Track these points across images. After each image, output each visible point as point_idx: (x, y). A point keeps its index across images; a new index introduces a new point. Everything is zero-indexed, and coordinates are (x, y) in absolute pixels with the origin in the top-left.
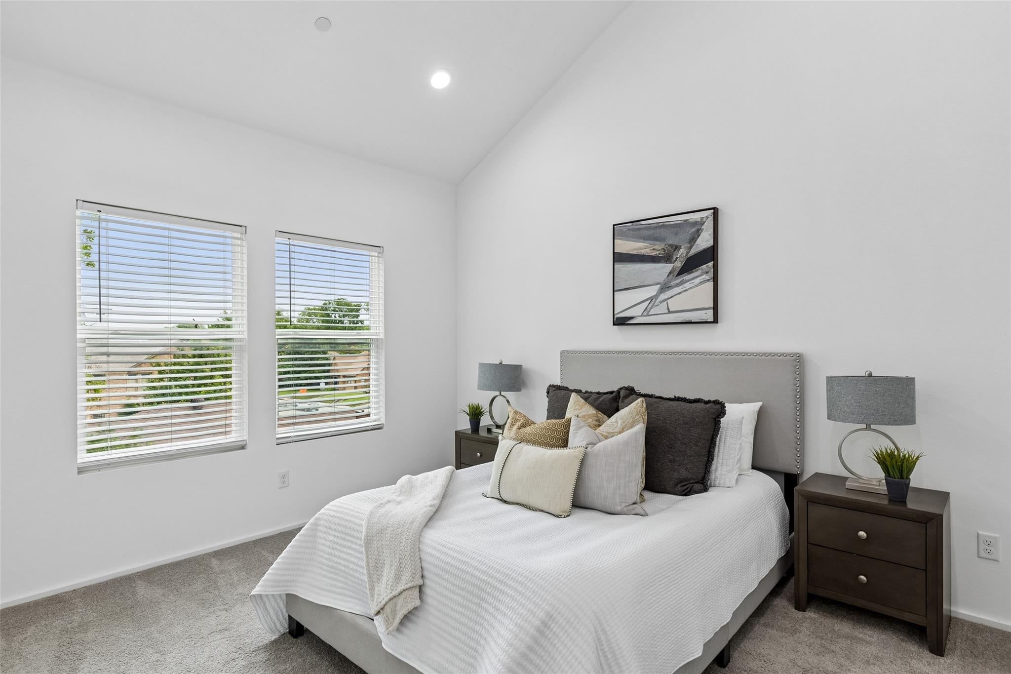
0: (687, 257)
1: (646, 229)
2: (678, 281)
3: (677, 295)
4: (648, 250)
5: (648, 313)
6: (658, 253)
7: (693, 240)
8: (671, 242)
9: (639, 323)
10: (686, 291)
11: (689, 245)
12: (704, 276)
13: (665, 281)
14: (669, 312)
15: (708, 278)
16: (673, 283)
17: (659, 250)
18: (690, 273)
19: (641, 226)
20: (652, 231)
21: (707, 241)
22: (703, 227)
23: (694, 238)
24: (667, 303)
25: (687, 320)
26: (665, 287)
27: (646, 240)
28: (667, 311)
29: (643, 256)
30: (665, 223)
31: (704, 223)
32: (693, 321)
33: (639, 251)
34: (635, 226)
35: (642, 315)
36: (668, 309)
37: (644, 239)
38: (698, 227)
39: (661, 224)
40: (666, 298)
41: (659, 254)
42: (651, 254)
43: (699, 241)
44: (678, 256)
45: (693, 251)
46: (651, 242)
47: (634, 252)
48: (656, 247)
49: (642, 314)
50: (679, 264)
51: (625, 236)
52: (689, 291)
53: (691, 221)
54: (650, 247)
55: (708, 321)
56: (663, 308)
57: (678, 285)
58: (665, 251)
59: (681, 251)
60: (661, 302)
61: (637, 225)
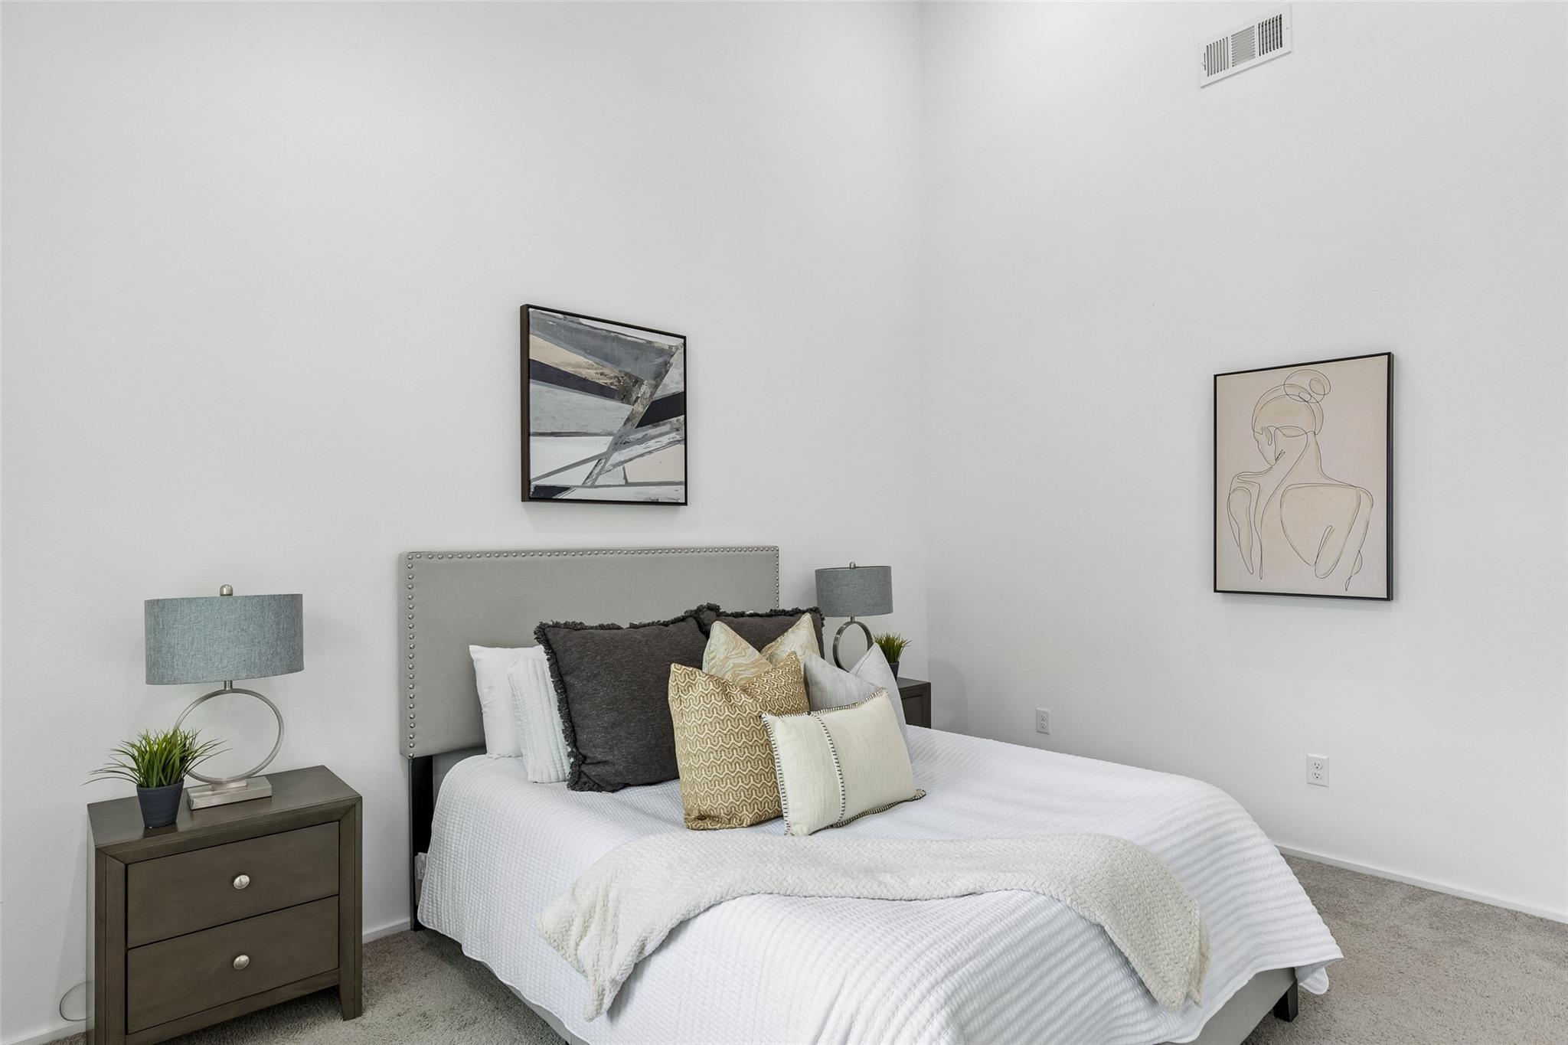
0: (652, 401)
1: (588, 333)
2: (639, 435)
3: (638, 457)
4: (593, 372)
5: (594, 483)
6: (608, 381)
7: (659, 375)
8: (628, 370)
9: (578, 498)
10: (650, 452)
11: (654, 382)
12: (674, 435)
13: (621, 433)
14: (627, 484)
15: (678, 437)
16: (632, 437)
17: (611, 378)
18: (656, 426)
19: (580, 327)
20: (599, 343)
21: (677, 383)
22: (671, 361)
23: (661, 373)
24: (624, 469)
25: (653, 498)
26: (620, 443)
27: (590, 354)
28: (623, 482)
29: (585, 380)
30: (620, 336)
31: (673, 356)
32: (660, 501)
33: (577, 370)
34: (569, 322)
35: (584, 486)
36: (625, 478)
37: (585, 351)
38: (666, 358)
39: (613, 334)
40: (623, 459)
41: (612, 384)
42: (597, 381)
43: (667, 380)
44: (639, 395)
45: (660, 394)
46: (598, 360)
47: (569, 370)
48: (606, 371)
49: (584, 483)
50: (640, 409)
51: (553, 334)
52: (655, 454)
53: (656, 345)
54: (596, 369)
55: (680, 501)
56: (616, 477)
57: (640, 441)
58: (619, 382)
59: (644, 388)
60: (615, 466)
61: (571, 321)
